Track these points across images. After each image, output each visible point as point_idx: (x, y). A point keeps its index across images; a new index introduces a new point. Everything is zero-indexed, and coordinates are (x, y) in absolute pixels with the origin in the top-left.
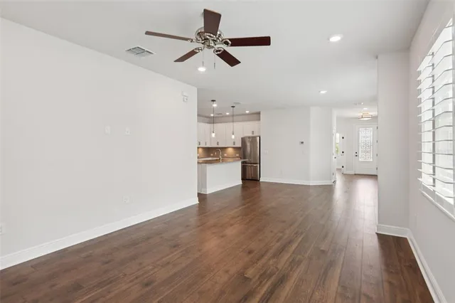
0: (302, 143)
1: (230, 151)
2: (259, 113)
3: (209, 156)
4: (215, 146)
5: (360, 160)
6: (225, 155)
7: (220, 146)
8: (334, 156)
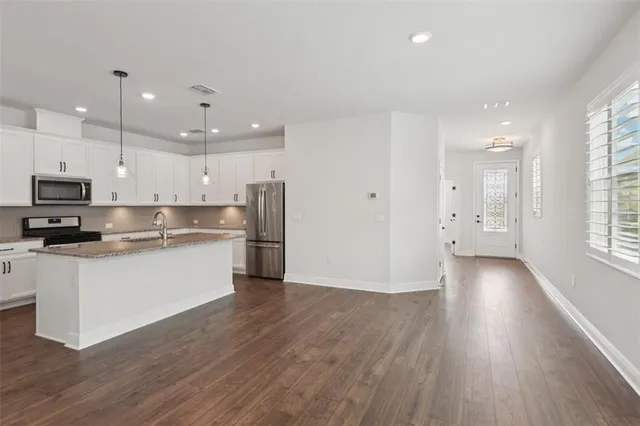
0: (373, 195)
1: (232, 212)
2: (280, 133)
3: (191, 225)
4: (199, 202)
5: (485, 229)
6: (222, 222)
7: (209, 202)
8: (441, 226)
